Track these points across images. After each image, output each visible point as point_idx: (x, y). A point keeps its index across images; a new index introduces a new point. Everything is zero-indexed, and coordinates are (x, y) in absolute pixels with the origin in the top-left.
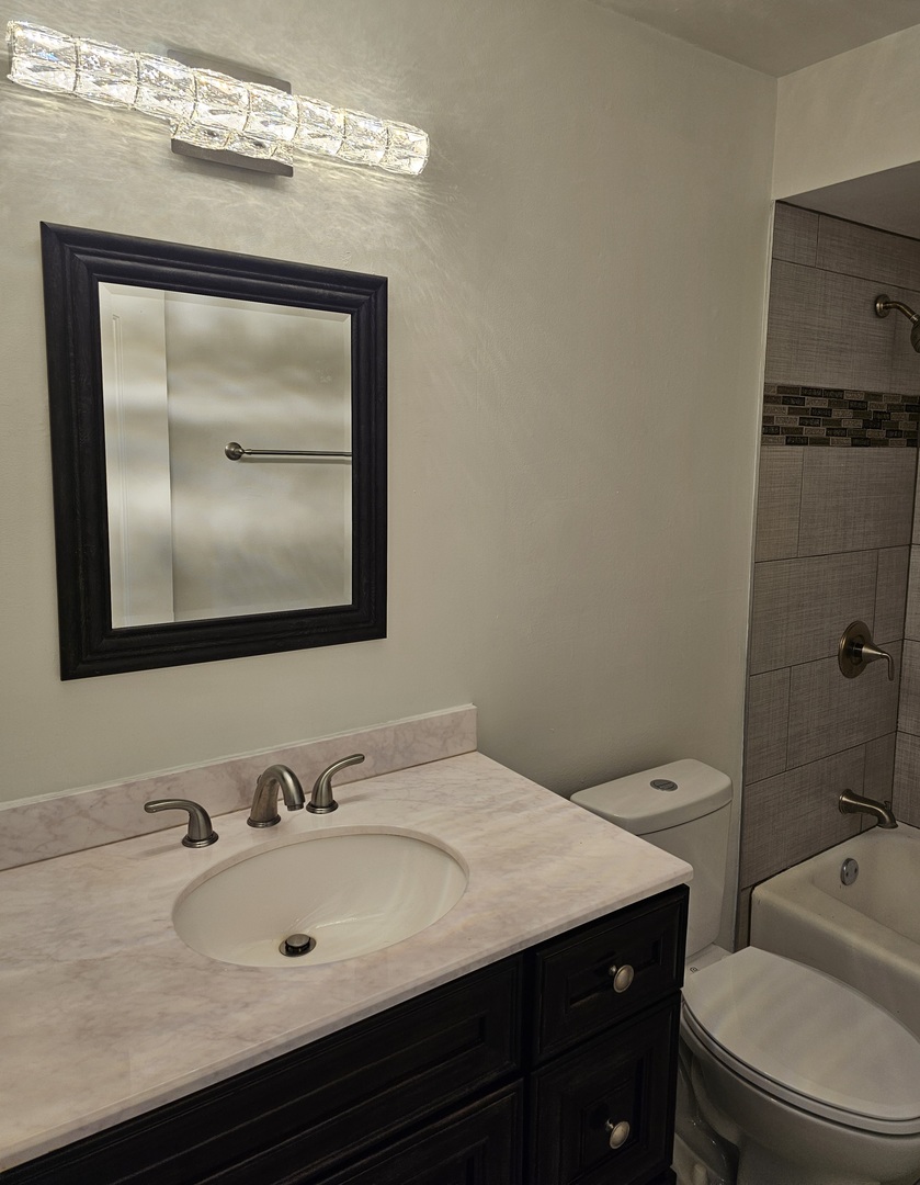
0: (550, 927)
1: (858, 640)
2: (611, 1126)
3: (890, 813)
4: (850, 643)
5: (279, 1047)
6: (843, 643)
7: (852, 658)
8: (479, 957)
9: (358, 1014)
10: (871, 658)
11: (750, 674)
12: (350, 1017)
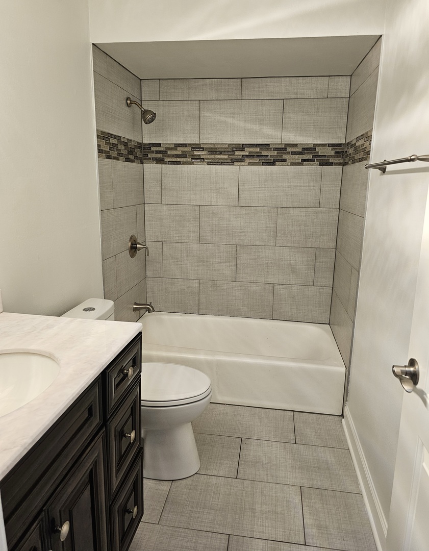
0: (109, 358)
1: (134, 243)
2: (129, 435)
3: (152, 307)
4: (132, 244)
5: (30, 444)
6: (130, 244)
7: (133, 249)
8: (90, 378)
9: (56, 417)
10: (140, 249)
11: (103, 260)
12: (53, 420)
